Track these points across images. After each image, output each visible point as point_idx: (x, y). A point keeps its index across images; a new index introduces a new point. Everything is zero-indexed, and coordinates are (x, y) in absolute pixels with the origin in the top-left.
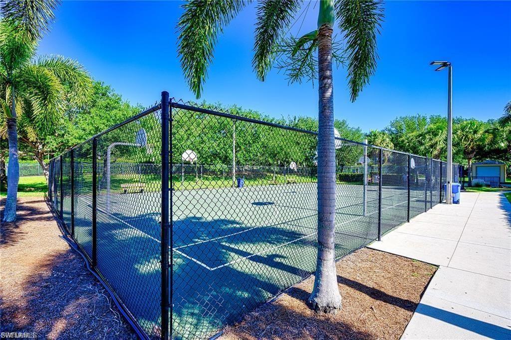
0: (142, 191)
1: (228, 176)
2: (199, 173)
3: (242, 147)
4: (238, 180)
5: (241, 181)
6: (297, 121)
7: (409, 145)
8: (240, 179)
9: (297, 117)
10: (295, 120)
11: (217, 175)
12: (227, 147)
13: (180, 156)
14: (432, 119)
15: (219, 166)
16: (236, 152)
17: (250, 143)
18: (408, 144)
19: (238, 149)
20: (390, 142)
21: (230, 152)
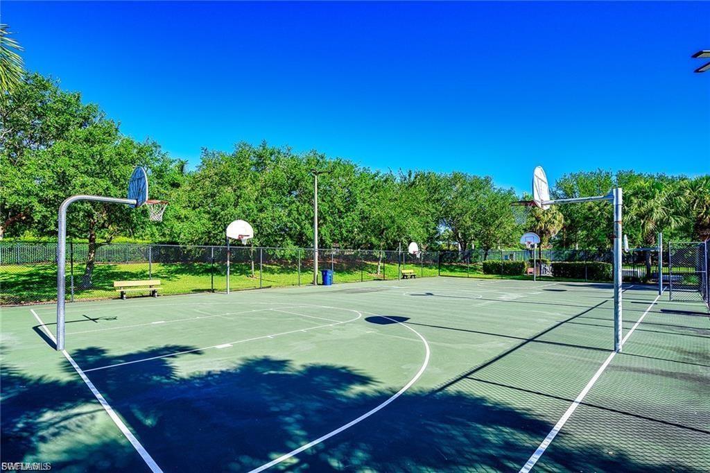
0: (153, 294)
1: (306, 266)
2: (257, 262)
3: (329, 218)
4: (323, 272)
5: (329, 275)
6: (412, 179)
7: (602, 214)
8: (326, 272)
9: (413, 172)
10: (410, 176)
11: (287, 265)
12: (303, 217)
13: (224, 233)
14: (619, 176)
15: (290, 249)
16: (319, 226)
17: (341, 212)
18: (599, 213)
19: (321, 221)
20: (557, 212)
21: (308, 226)
